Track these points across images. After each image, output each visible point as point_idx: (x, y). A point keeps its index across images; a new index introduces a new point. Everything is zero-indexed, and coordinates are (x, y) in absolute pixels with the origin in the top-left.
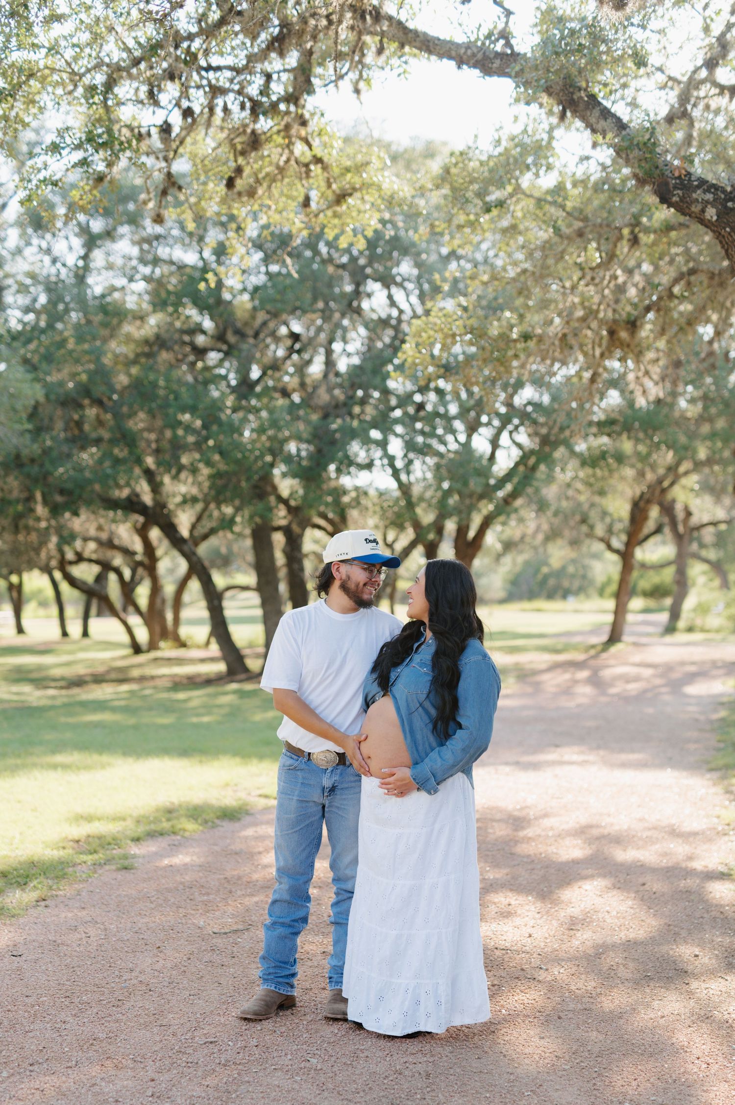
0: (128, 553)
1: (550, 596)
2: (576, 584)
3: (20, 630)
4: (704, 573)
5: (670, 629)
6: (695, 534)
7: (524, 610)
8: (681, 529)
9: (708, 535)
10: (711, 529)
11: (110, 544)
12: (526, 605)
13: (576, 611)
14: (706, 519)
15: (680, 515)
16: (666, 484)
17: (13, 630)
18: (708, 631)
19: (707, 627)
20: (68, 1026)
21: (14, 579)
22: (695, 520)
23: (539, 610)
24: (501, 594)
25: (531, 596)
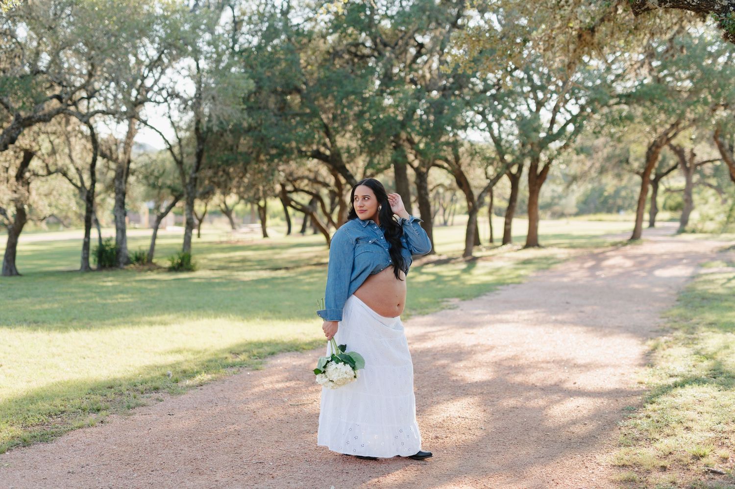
0: (326, 185)
1: (609, 211)
2: (627, 203)
3: (265, 235)
4: (713, 195)
5: (681, 231)
6: (699, 168)
7: (590, 220)
8: (688, 165)
9: (708, 169)
10: (710, 165)
11: (315, 181)
12: (592, 217)
13: (625, 221)
14: (705, 158)
15: (687, 155)
16: (670, 135)
17: (261, 235)
18: (705, 232)
19: (705, 229)
20: (183, 452)
21: (262, 203)
22: (698, 159)
23: (600, 220)
24: (574, 210)
25: (597, 211)
